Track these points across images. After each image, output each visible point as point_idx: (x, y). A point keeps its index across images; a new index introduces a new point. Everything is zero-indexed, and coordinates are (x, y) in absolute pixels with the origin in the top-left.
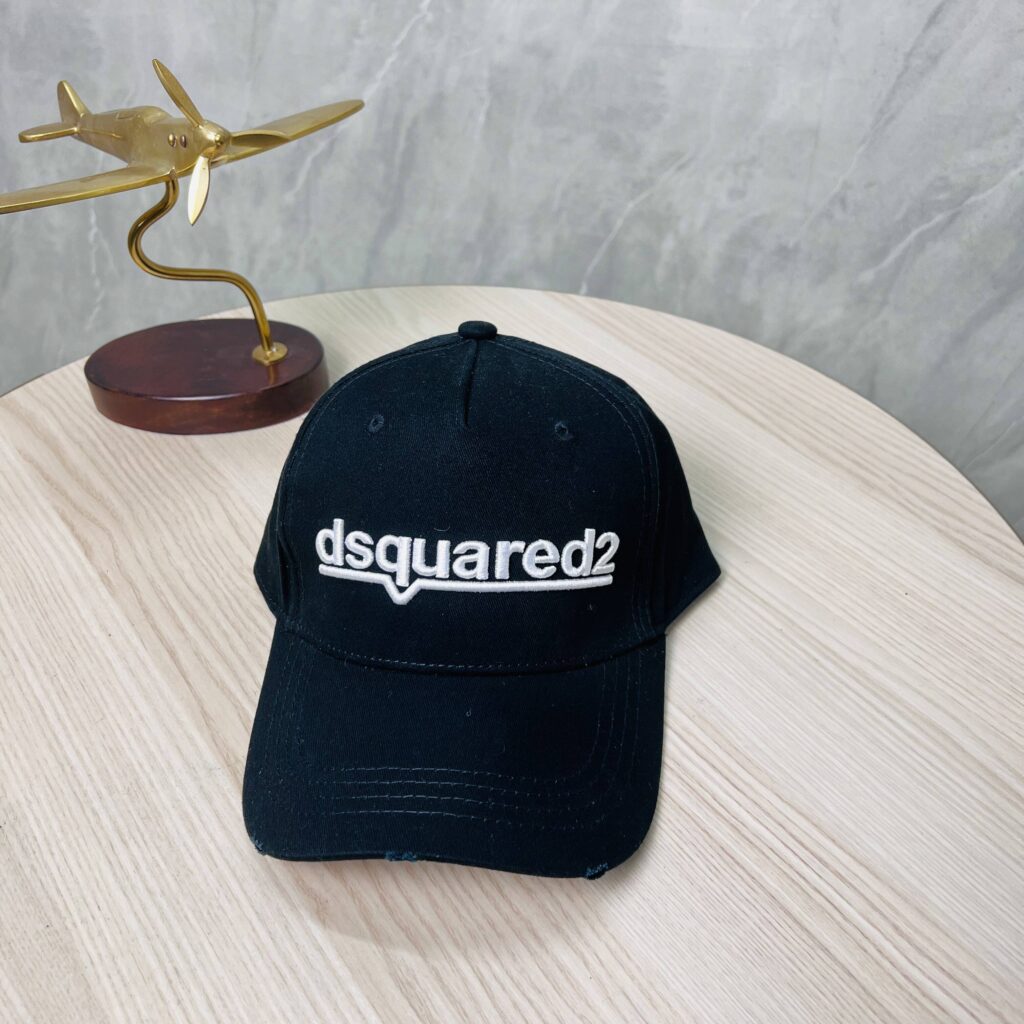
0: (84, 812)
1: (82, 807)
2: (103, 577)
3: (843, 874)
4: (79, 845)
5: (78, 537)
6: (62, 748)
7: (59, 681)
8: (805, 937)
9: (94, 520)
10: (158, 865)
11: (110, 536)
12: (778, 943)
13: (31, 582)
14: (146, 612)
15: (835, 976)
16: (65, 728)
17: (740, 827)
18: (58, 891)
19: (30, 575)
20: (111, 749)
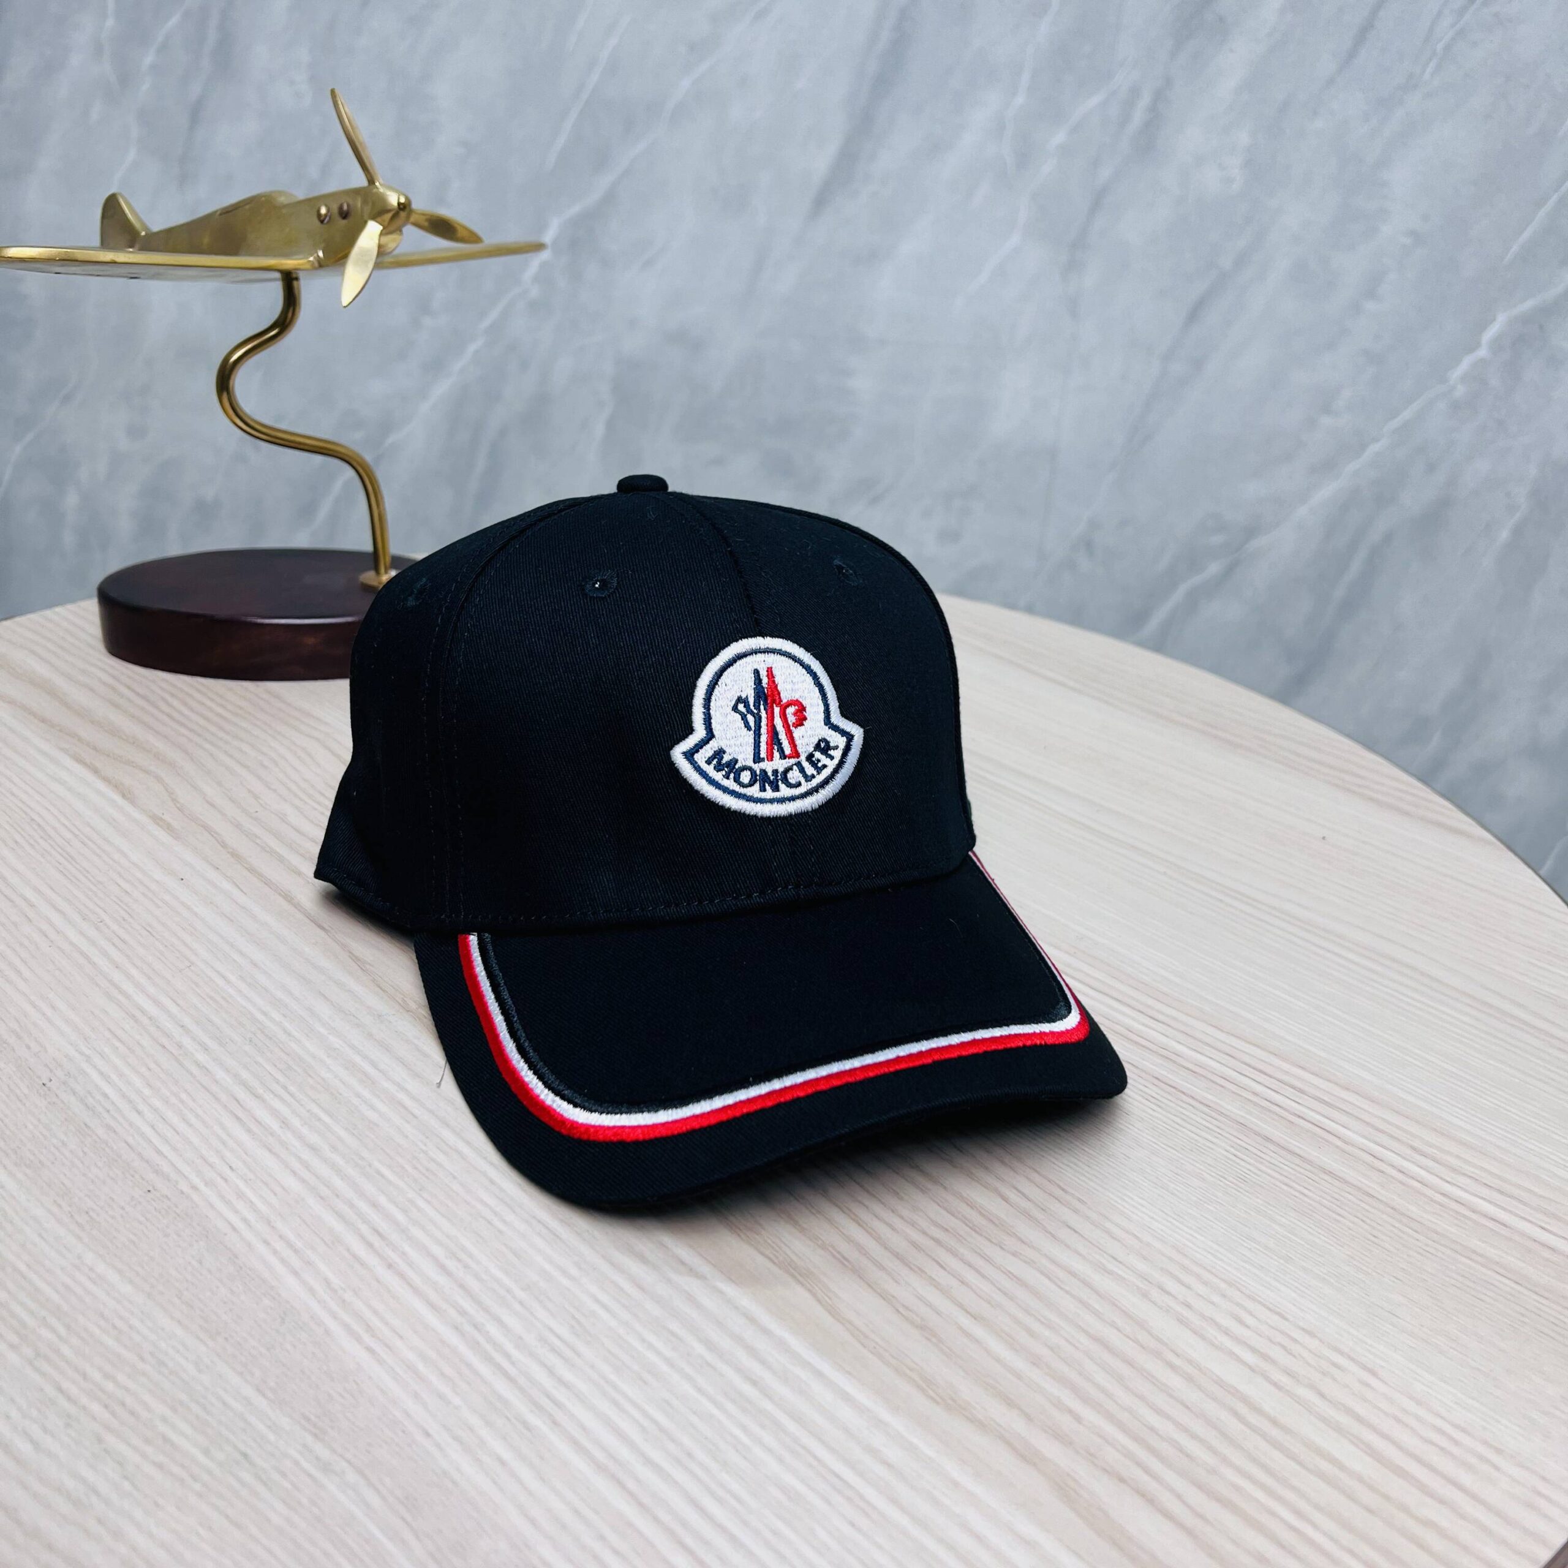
0: (181, 1064)
1: (177, 1060)
2: (157, 820)
3: (1326, 1099)
4: (182, 1102)
5: (106, 780)
6: (128, 997)
7: (108, 927)
8: (1297, 1161)
9: (129, 763)
10: (319, 1119)
11: (159, 779)
12: (1264, 1168)
13: (39, 825)
14: (235, 855)
15: (1350, 1197)
16: (129, 977)
17: (1173, 1057)
18: (159, 1152)
19: (36, 818)
20: (211, 998)
